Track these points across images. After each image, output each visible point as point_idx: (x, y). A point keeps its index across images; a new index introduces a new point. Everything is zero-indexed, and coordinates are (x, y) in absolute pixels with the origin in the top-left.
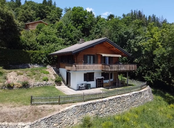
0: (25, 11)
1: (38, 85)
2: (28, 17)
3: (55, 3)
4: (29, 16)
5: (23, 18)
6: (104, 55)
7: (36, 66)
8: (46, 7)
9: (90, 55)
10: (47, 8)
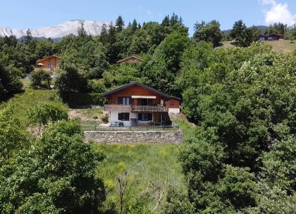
0: (138, 39)
1: (88, 121)
2: (141, 46)
3: (181, 19)
4: (143, 45)
5: (136, 48)
6: (133, 97)
7: (98, 107)
8: (165, 29)
9: (126, 97)
10: (167, 29)
